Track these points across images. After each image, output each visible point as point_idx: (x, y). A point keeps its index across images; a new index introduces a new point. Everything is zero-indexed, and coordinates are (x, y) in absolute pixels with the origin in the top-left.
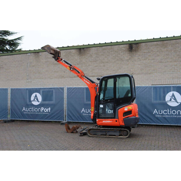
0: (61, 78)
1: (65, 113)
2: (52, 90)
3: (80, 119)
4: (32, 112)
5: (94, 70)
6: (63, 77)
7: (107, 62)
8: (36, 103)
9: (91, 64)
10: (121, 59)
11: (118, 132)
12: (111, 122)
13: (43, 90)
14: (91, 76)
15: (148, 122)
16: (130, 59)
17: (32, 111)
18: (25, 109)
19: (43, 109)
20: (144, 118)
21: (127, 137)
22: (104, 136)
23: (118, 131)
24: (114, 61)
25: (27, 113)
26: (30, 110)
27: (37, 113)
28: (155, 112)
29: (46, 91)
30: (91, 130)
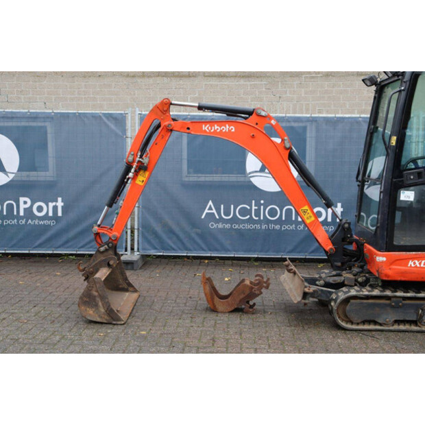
3: (198, 245)
30: (352, 301)
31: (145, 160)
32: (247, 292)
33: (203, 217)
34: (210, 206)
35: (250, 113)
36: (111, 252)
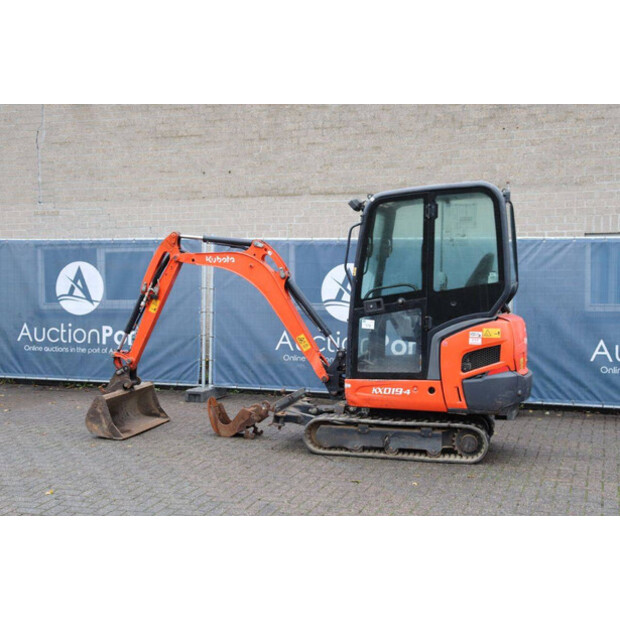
0: (189, 199)
1: (207, 351)
2: (151, 250)
3: (272, 378)
4: (60, 344)
5: (331, 165)
6: (194, 195)
7: (390, 132)
8: (77, 307)
9: (319, 140)
10: (453, 119)
11: (437, 436)
12: (408, 392)
13: (108, 250)
14: (320, 193)
15: (568, 398)
16: (491, 118)
17: (60, 341)
18: (28, 334)
19: (110, 334)
20: (549, 380)
21: (476, 458)
22: (377, 454)
23: (439, 432)
24: (420, 126)
25: (40, 349)
26: (54, 335)
27: (83, 350)
28: (597, 352)
29: (124, 253)
30: (322, 426)
31: (156, 290)
32: (247, 418)
33: (277, 348)
34: (285, 337)
35: (249, 244)
36: (127, 376)
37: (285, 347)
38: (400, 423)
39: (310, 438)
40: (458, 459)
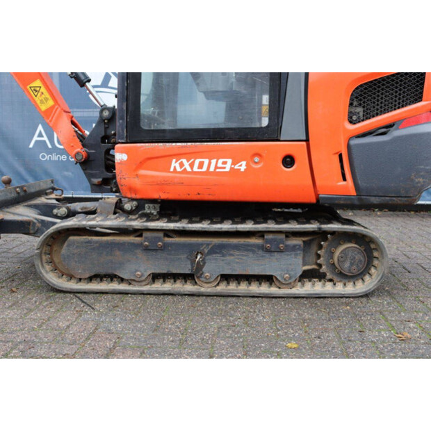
11: (294, 248)
12: (242, 166)
21: (360, 287)
22: (179, 286)
23: (297, 241)
30: (72, 238)
33: (31, 146)
34: (40, 132)
37: (41, 144)
38: (226, 226)
39: (51, 262)
40: (328, 288)
